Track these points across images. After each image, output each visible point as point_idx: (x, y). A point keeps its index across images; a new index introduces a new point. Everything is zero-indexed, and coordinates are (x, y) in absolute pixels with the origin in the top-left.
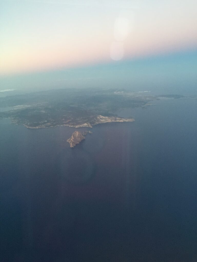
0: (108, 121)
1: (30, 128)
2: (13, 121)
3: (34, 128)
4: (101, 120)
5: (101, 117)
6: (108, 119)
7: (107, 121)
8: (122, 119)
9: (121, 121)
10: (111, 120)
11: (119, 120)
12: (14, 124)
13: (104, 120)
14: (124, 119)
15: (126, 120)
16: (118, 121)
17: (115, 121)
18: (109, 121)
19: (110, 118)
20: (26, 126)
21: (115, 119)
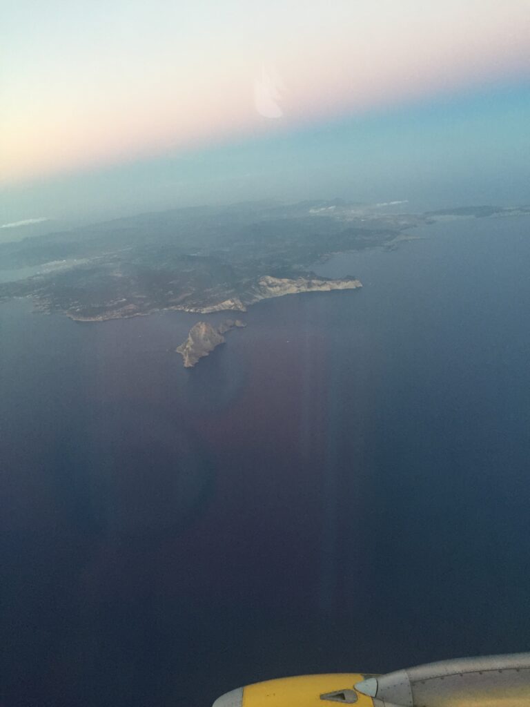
0: (288, 292)
1: (80, 320)
2: (39, 305)
3: (93, 320)
4: (271, 289)
5: (271, 280)
6: (289, 285)
7: (285, 290)
8: (328, 282)
9: (326, 288)
10: (299, 287)
11: (319, 285)
12: (41, 312)
13: (278, 288)
14: (331, 284)
15: (338, 284)
16: (315, 289)
17: (309, 290)
18: (293, 290)
19: (293, 283)
20: (72, 316)
21: (309, 285)
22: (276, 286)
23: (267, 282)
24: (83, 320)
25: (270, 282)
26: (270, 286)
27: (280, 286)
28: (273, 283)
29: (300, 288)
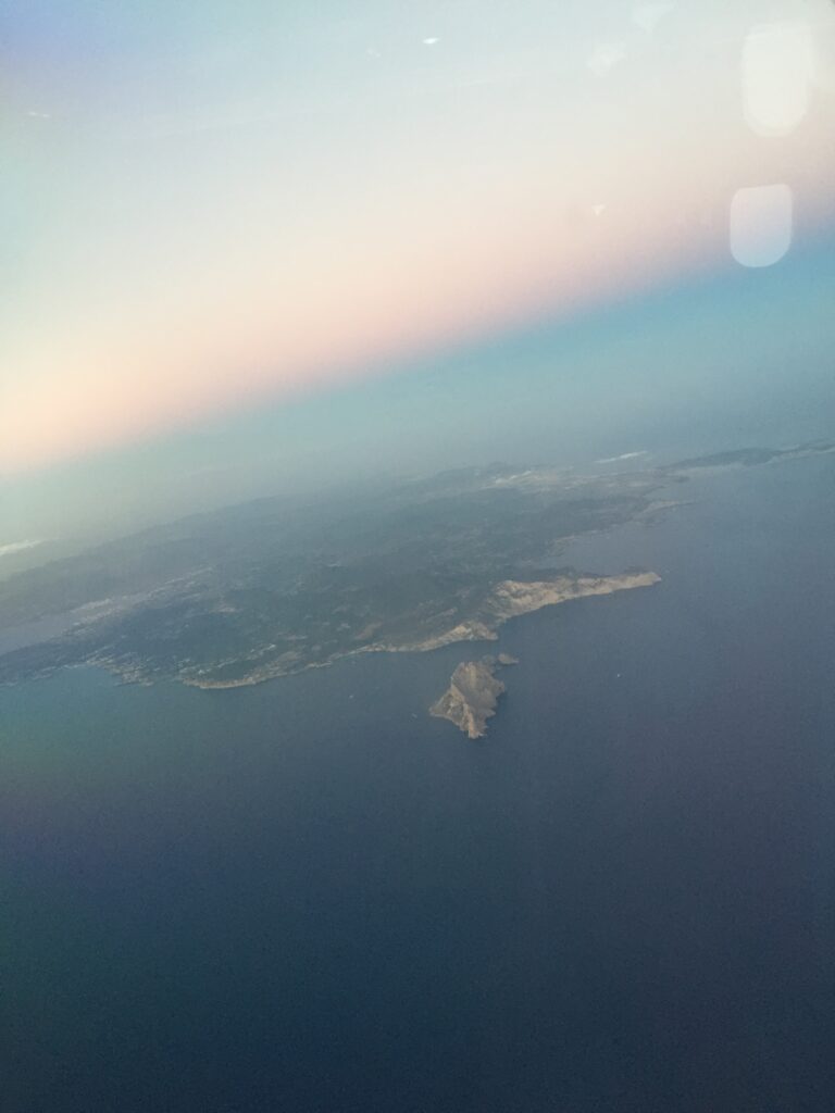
0: (545, 602)
1: (214, 687)
2: (121, 674)
3: (237, 683)
4: (518, 601)
5: (515, 586)
6: (545, 591)
7: (541, 599)
8: (605, 580)
9: (605, 589)
10: (560, 593)
11: (594, 587)
12: (133, 683)
13: (529, 598)
14: (613, 582)
15: (623, 580)
16: (588, 592)
17: (576, 596)
18: (552, 598)
19: (551, 588)
20: (196, 683)
21: (575, 588)
22: (524, 595)
23: (508, 590)
24: (222, 687)
25: (514, 590)
26: (515, 595)
27: (531, 594)
28: (518, 591)
29: (563, 595)
